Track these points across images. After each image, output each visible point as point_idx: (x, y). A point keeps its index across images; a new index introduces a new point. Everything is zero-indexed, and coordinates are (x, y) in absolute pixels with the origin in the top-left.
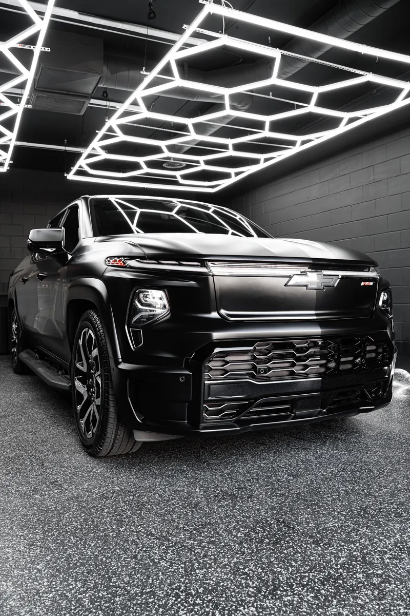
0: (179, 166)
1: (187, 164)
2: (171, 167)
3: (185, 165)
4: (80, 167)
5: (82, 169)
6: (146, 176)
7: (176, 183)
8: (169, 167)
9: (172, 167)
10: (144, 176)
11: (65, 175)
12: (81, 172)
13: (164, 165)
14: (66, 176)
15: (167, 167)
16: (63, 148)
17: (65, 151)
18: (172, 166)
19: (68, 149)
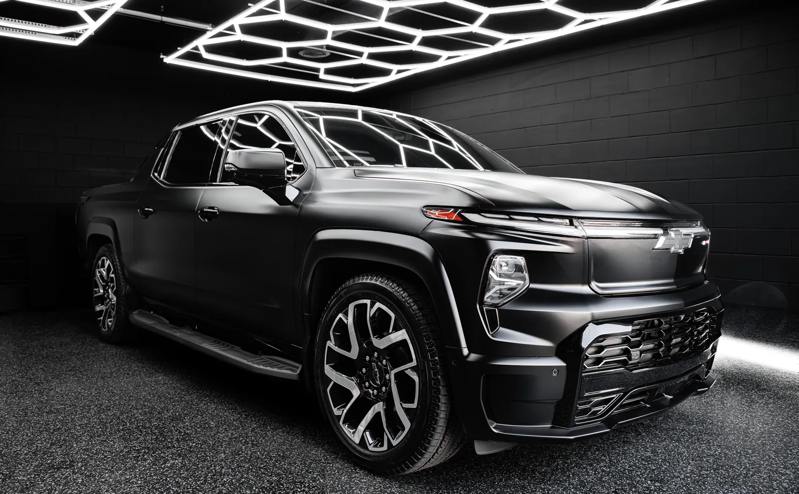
0: (320, 55)
1: (331, 53)
2: (309, 56)
3: (329, 54)
4: (196, 48)
5: (197, 52)
6: (281, 67)
7: (316, 78)
8: (307, 56)
9: (312, 57)
10: (279, 67)
11: (162, 57)
12: (194, 56)
13: (301, 53)
14: (163, 59)
15: (305, 56)
16: (158, 18)
17: (162, 22)
18: (312, 55)
19: (165, 19)
